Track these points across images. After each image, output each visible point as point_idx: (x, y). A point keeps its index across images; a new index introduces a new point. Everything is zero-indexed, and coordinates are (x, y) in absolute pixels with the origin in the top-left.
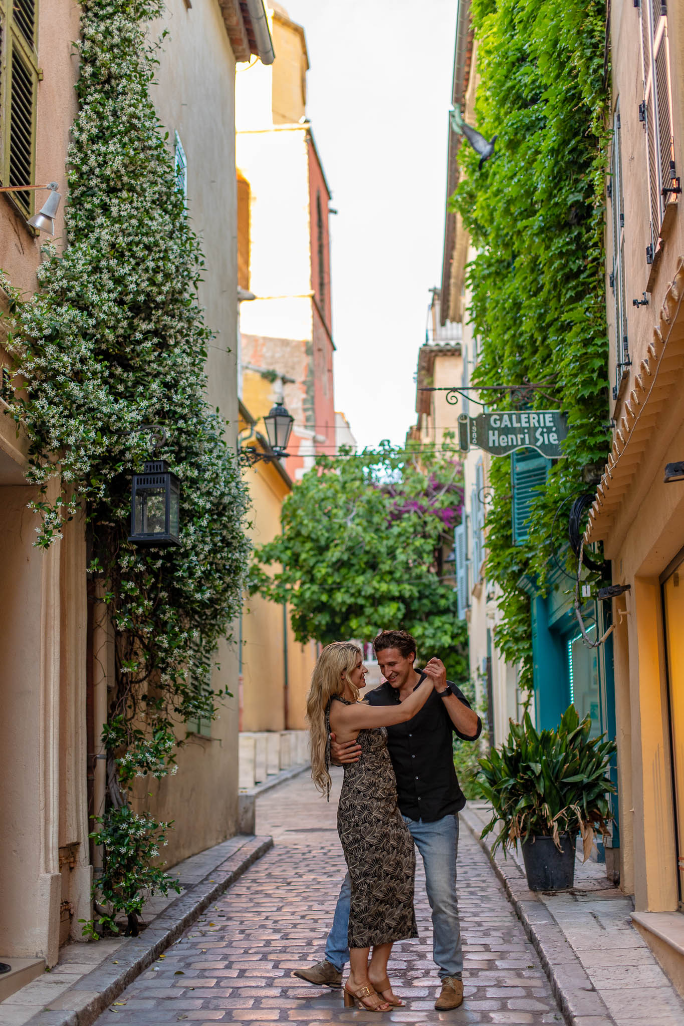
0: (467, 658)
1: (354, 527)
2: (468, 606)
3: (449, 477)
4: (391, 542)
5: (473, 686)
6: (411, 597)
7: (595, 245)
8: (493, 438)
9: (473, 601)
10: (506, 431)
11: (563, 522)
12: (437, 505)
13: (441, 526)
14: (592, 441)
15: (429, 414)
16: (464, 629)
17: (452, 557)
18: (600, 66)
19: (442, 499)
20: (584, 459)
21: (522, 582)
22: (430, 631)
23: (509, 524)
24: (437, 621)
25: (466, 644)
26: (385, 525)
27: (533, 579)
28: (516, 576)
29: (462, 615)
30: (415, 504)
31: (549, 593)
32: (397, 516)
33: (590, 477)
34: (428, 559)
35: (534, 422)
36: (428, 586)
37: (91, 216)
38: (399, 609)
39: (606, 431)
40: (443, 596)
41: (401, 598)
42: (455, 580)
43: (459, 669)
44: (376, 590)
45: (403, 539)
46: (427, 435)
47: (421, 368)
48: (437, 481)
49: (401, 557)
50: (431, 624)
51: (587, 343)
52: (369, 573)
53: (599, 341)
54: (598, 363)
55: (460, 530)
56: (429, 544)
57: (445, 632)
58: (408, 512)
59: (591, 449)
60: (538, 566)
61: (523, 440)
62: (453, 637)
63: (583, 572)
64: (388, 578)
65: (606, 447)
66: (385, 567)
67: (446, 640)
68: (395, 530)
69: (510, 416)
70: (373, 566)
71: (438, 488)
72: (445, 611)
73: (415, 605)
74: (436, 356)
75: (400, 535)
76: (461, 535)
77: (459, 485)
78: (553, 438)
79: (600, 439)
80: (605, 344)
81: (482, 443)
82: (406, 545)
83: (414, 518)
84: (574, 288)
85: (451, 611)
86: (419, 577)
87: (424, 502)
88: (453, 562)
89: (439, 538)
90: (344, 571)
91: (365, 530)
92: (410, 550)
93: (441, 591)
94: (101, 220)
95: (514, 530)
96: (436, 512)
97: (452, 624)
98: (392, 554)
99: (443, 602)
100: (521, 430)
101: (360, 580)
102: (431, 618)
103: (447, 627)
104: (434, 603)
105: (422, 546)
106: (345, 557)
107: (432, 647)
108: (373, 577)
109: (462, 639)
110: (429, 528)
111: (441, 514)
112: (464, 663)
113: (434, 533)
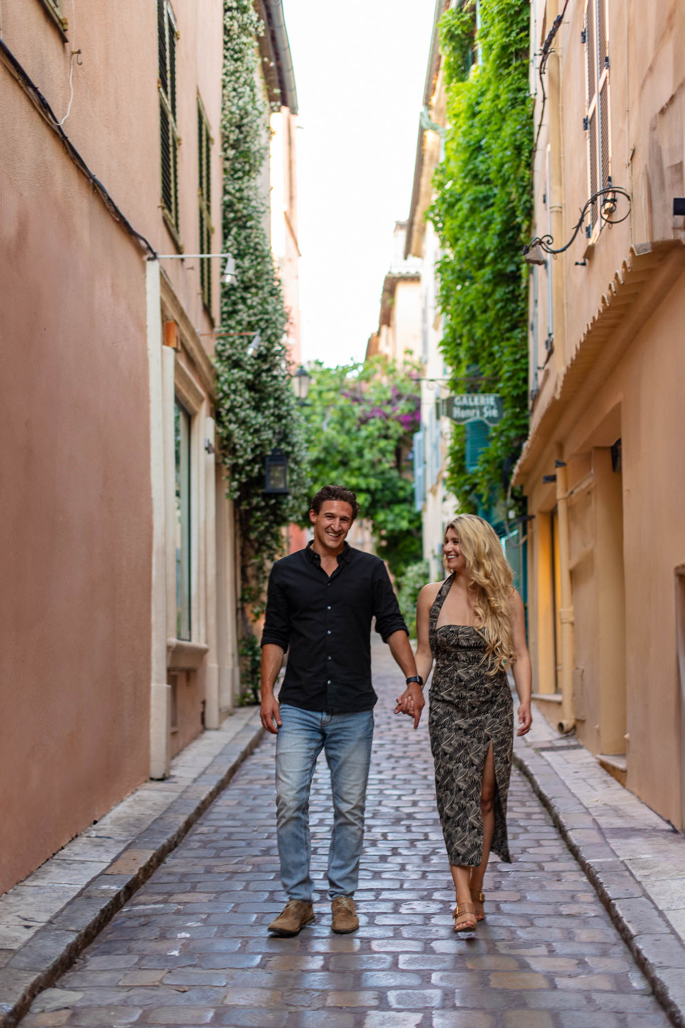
0: (420, 540)
1: (329, 431)
2: (425, 499)
3: (409, 388)
4: (359, 443)
5: (428, 565)
6: (376, 490)
8: (457, 412)
9: (430, 497)
10: (464, 408)
11: (499, 471)
12: (398, 412)
13: (401, 430)
16: (419, 516)
17: (410, 456)
19: (403, 407)
20: (513, 434)
21: (471, 497)
22: (391, 517)
23: (463, 458)
24: (397, 509)
25: (420, 528)
26: (354, 429)
27: (480, 497)
28: (468, 493)
29: (418, 506)
30: (379, 411)
31: (490, 507)
32: (364, 421)
33: (516, 444)
34: (391, 458)
35: (482, 402)
36: (390, 480)
38: (366, 500)
40: (402, 488)
41: (368, 491)
42: (413, 476)
43: (413, 548)
45: (369, 441)
46: (387, 343)
47: (385, 290)
48: (397, 392)
49: (368, 455)
50: (392, 511)
52: (341, 469)
55: (418, 437)
56: (390, 445)
57: (403, 518)
58: (373, 417)
61: (475, 415)
62: (411, 522)
64: (356, 473)
66: (355, 464)
67: (404, 525)
68: (364, 433)
69: (468, 398)
70: (344, 463)
71: (399, 397)
72: (403, 501)
73: (379, 496)
74: (397, 282)
75: (367, 437)
76: (419, 442)
77: (417, 395)
78: (494, 413)
81: (449, 414)
82: (372, 446)
83: (379, 424)
85: (410, 500)
86: (383, 473)
87: (388, 410)
88: (412, 461)
89: (400, 440)
90: (320, 467)
91: (338, 432)
92: (375, 450)
93: (401, 484)
96: (397, 418)
97: (409, 512)
98: (360, 453)
99: (401, 494)
100: (474, 407)
101: (334, 474)
102: (392, 506)
103: (405, 514)
104: (394, 494)
105: (386, 446)
106: (322, 456)
107: (392, 531)
108: (345, 472)
109: (416, 524)
110: (391, 432)
111: (402, 419)
112: (417, 543)
113: (396, 436)
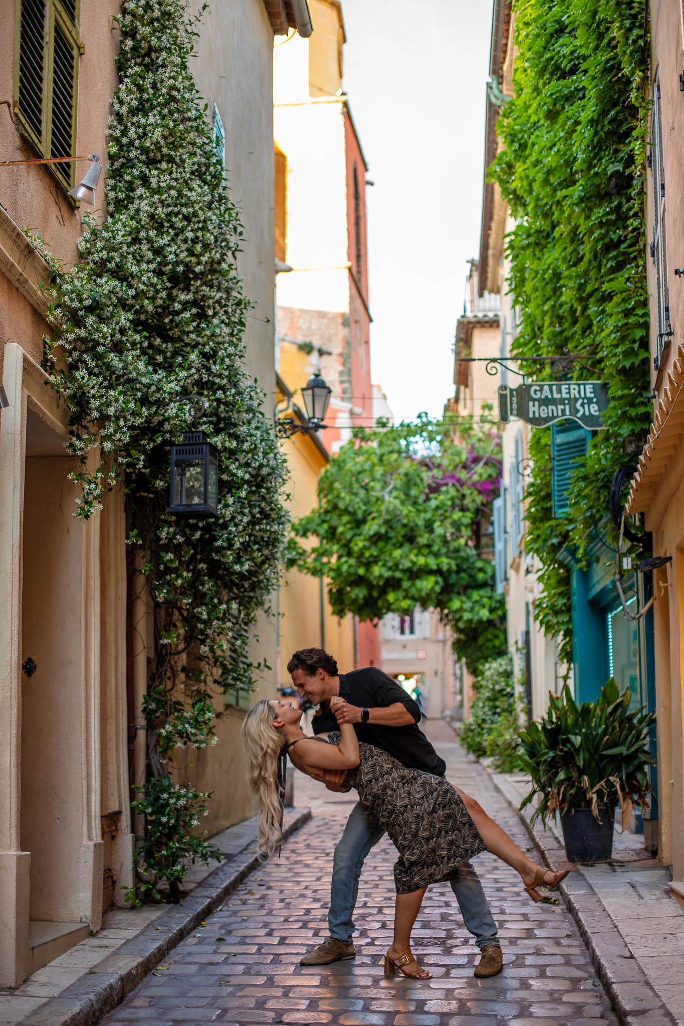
0: (505, 632)
1: (391, 500)
2: (506, 579)
3: (488, 449)
4: (428, 515)
5: (511, 660)
6: (449, 571)
7: (636, 215)
8: (534, 409)
9: (512, 574)
10: (546, 402)
11: (604, 494)
12: (476, 478)
13: (479, 499)
14: (633, 412)
15: (466, 386)
16: (502, 603)
17: (490, 530)
18: (639, 37)
19: (481, 471)
20: (625, 430)
21: (561, 555)
22: (468, 605)
23: (548, 496)
24: (475, 595)
25: (504, 618)
26: (422, 498)
27: (573, 551)
28: (555, 549)
29: (500, 589)
30: (453, 477)
31: (589, 565)
32: (435, 489)
33: (631, 449)
34: (466, 532)
35: (574, 393)
36: (466, 559)
37: (131, 188)
38: (437, 583)
39: (647, 402)
40: (481, 570)
41: (438, 572)
42: (493, 553)
43: (497, 643)
44: (414, 563)
45: (440, 512)
46: (465, 406)
47: (458, 340)
48: (475, 454)
49: (439, 530)
50: (469, 597)
51: (627, 313)
52: (407, 547)
53: (640, 312)
54: (639, 333)
55: (498, 503)
56: (467, 518)
57: (483, 606)
58: (446, 484)
59: (632, 420)
60: (579, 538)
61: (563, 411)
62: (492, 610)
63: (624, 544)
64: (425, 551)
65: (647, 418)
66: (423, 540)
67: (484, 614)
68: (433, 503)
69: (550, 387)
70: (410, 539)
71: (476, 460)
72: (483, 585)
73: (453, 579)
74: (474, 327)
75: (438, 508)
76: (499, 508)
77: (497, 457)
78: (594, 409)
79: (642, 410)
80: (646, 315)
81: (522, 413)
82: (444, 518)
83: (452, 492)
84: (615, 258)
85: (489, 584)
86: (457, 550)
87: (463, 475)
88: (491, 536)
89: (478, 511)
90: (381, 544)
91: (402, 503)
92: (448, 523)
93: (479, 564)
94: (140, 191)
95: (554, 502)
96: (474, 485)
97: (490, 598)
98: (429, 527)
99: (481, 576)
100: (562, 401)
101: (397, 553)
102: (469, 592)
103: (485, 600)
104: (472, 577)
105: (459, 519)
106: (383, 530)
107: (470, 621)
108: (411, 550)
109: (500, 612)
110: (467, 501)
111: (479, 487)
112: (502, 637)
113: (472, 507)
